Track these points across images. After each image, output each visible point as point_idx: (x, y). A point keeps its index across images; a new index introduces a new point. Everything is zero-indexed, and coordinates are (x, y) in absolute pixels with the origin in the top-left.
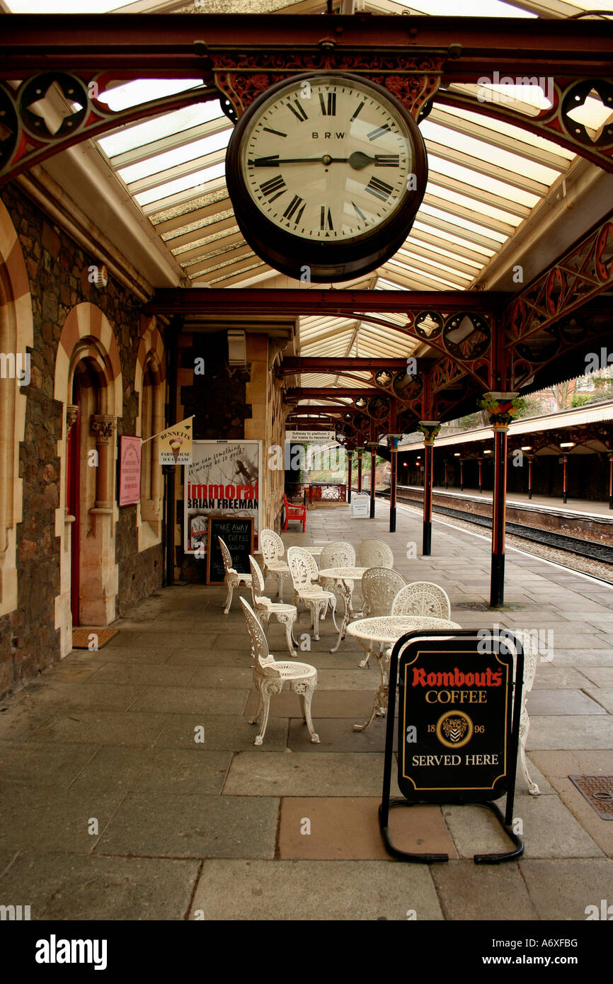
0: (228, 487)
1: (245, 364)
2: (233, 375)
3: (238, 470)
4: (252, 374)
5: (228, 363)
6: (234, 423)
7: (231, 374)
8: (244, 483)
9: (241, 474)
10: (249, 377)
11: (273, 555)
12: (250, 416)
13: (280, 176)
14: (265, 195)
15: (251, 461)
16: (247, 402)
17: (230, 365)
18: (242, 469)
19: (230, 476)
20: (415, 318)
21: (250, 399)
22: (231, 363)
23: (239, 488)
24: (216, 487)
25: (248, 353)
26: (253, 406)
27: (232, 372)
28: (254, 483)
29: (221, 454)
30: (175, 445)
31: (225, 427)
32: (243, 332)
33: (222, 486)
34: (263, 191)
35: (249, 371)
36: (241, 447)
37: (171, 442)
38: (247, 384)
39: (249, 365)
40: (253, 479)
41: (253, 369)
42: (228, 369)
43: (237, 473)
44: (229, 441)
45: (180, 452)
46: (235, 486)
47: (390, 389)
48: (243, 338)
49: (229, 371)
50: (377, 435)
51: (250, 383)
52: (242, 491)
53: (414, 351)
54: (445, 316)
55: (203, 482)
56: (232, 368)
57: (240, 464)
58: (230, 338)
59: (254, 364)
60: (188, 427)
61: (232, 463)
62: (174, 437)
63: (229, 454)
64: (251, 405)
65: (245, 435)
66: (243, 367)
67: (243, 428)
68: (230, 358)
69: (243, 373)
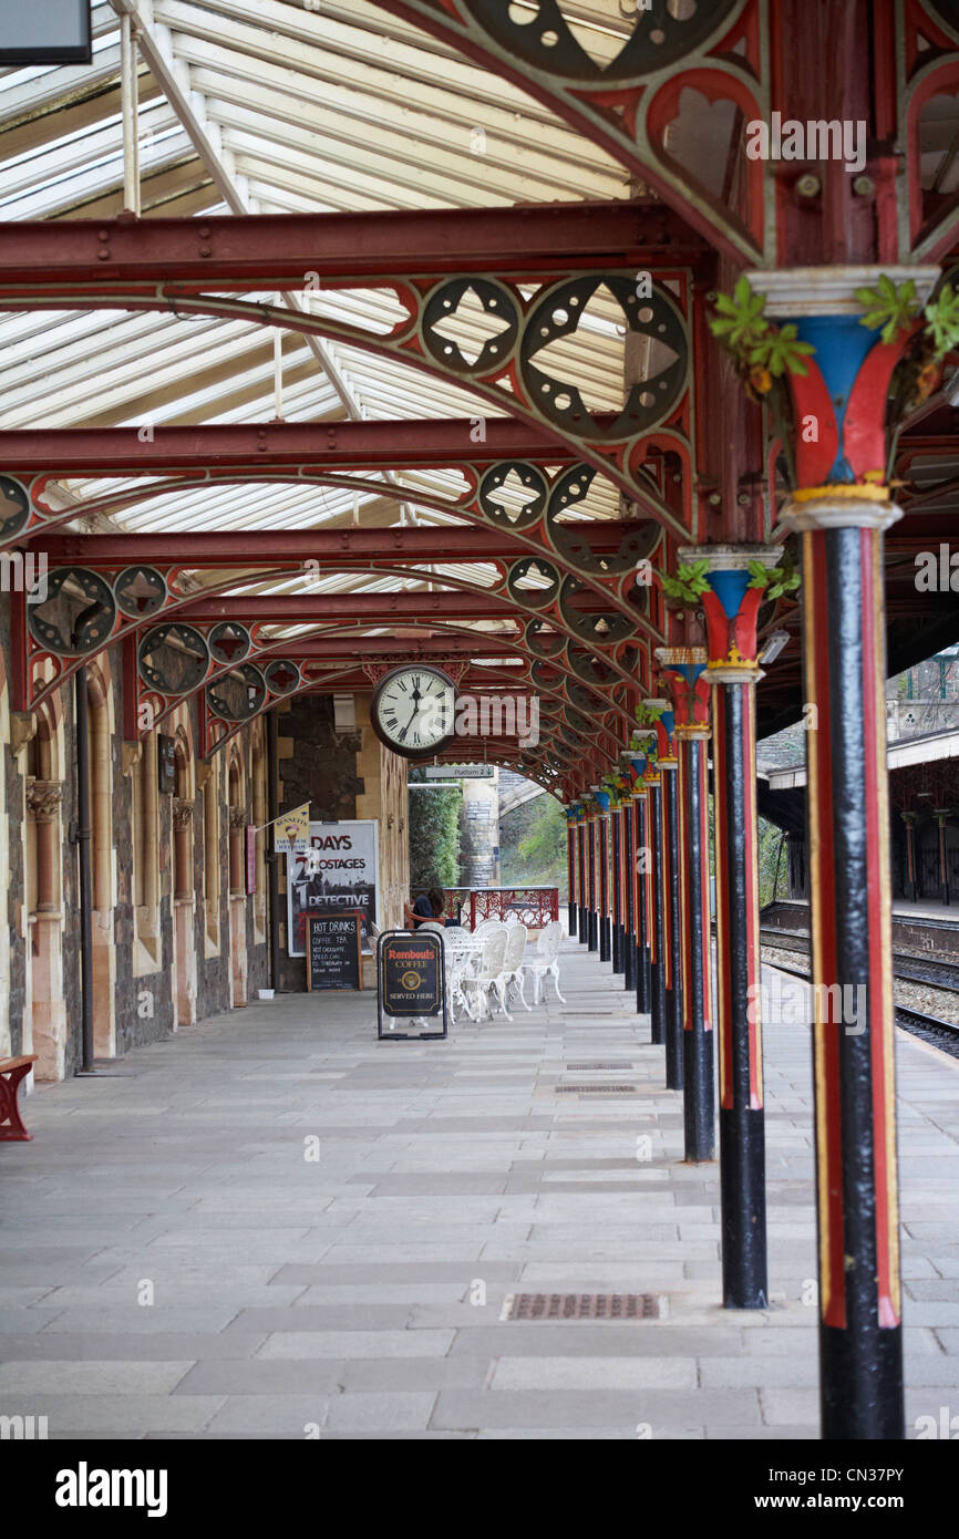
1: (354, 731)
2: (340, 744)
4: (362, 741)
5: (334, 729)
6: (343, 800)
7: (338, 742)
10: (360, 745)
12: (363, 792)
13: (394, 719)
16: (358, 776)
21: (361, 771)
22: (338, 730)
25: (357, 718)
26: (365, 779)
27: (339, 739)
30: (291, 832)
31: (333, 806)
32: (351, 695)
35: (360, 738)
36: (354, 828)
37: (288, 829)
38: (358, 754)
39: (359, 731)
41: (363, 735)
42: (334, 736)
44: (338, 822)
45: (297, 838)
48: (351, 702)
49: (336, 739)
51: (361, 753)
56: (339, 735)
58: (336, 703)
59: (364, 730)
60: (304, 813)
62: (287, 824)
64: (362, 779)
65: (358, 815)
66: (352, 734)
67: (354, 806)
68: (337, 724)
69: (352, 740)
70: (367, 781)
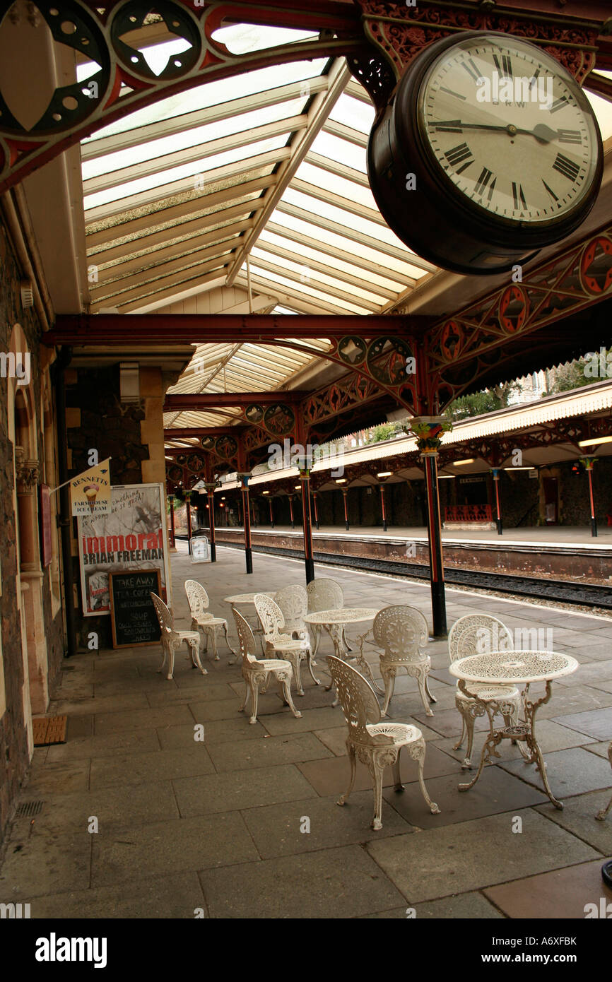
0: (128, 537)
1: (138, 401)
2: (125, 414)
3: (138, 517)
4: (146, 411)
5: (120, 400)
6: (129, 466)
7: (123, 412)
8: (146, 531)
9: (141, 521)
10: (144, 414)
11: (198, 608)
12: (148, 458)
13: (465, 145)
14: (452, 164)
15: (152, 507)
16: (143, 443)
17: (122, 401)
18: (143, 517)
19: (130, 526)
20: (338, 344)
21: (146, 438)
22: (123, 400)
23: (142, 536)
24: (115, 538)
25: (141, 388)
26: (149, 446)
27: (124, 409)
28: (157, 531)
29: (117, 502)
30: (91, 492)
31: (120, 471)
32: (136, 365)
33: (121, 538)
34: (449, 159)
35: (143, 408)
36: (140, 492)
37: (86, 489)
38: (142, 422)
39: (143, 402)
40: (155, 526)
41: (147, 405)
42: (119, 406)
43: (138, 521)
44: (127, 486)
45: (97, 500)
46: (136, 535)
47: (261, 424)
48: (137, 372)
49: (121, 409)
50: (213, 476)
51: (145, 421)
52: (144, 540)
53: (282, 384)
54: (367, 340)
55: (98, 534)
56: (124, 406)
57: (140, 510)
58: (122, 372)
59: (148, 400)
60: (104, 471)
61: (131, 510)
62: (89, 483)
63: (128, 501)
64: (147, 445)
65: (143, 481)
66: (136, 403)
67: (140, 470)
68: (122, 395)
69: (137, 410)
70: (151, 447)
